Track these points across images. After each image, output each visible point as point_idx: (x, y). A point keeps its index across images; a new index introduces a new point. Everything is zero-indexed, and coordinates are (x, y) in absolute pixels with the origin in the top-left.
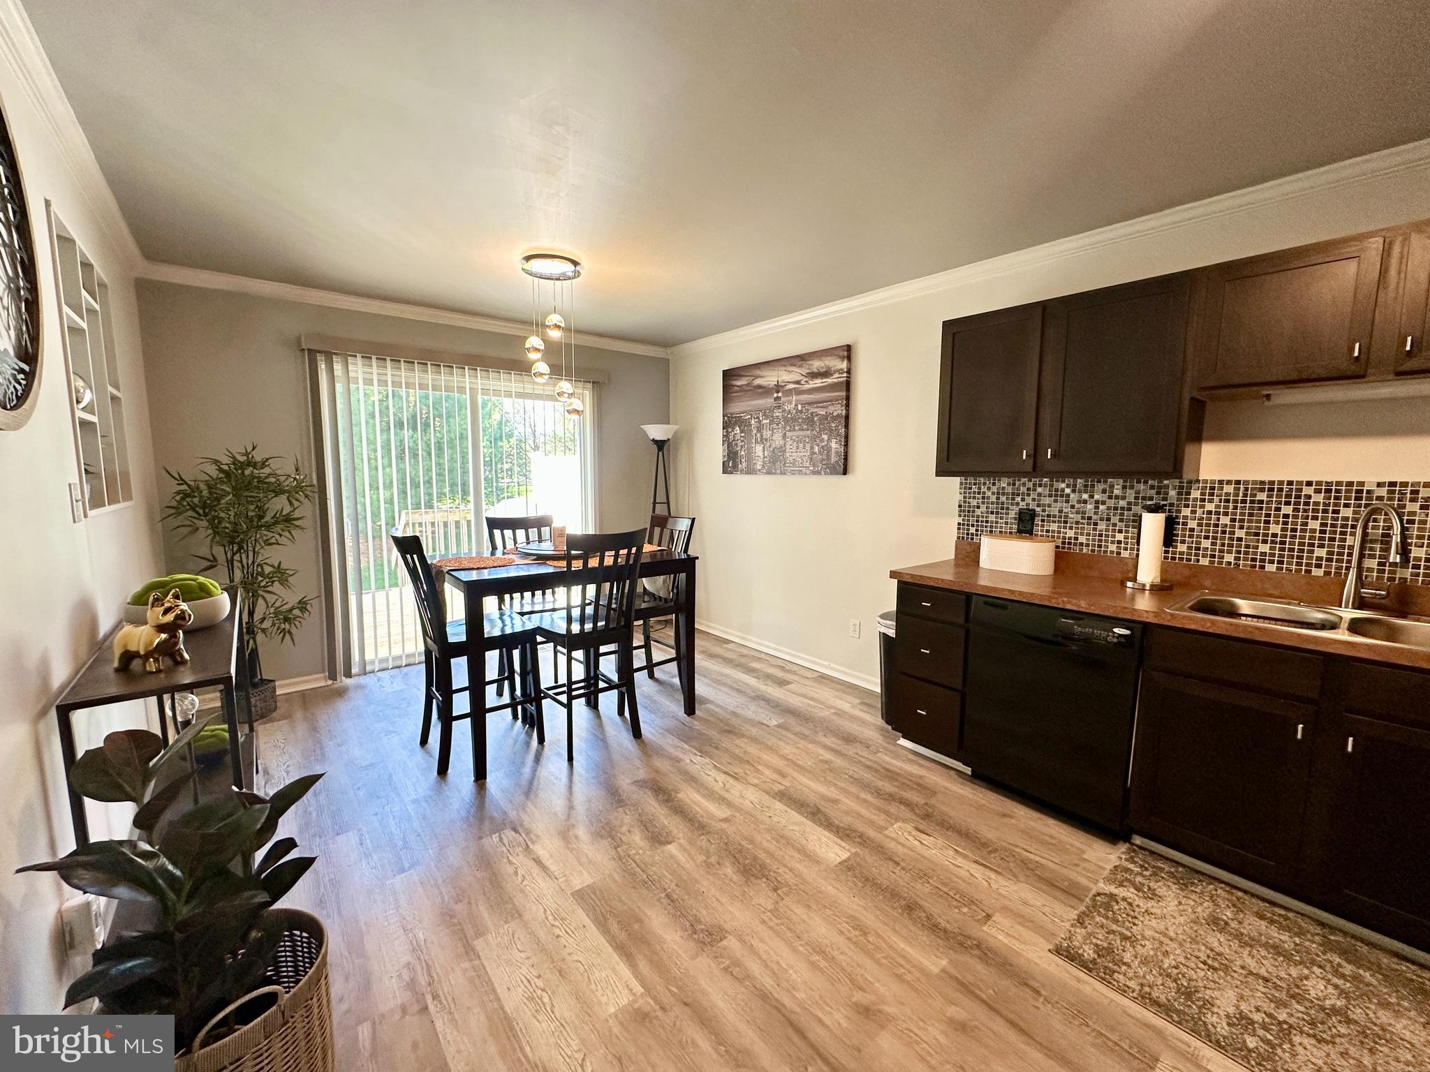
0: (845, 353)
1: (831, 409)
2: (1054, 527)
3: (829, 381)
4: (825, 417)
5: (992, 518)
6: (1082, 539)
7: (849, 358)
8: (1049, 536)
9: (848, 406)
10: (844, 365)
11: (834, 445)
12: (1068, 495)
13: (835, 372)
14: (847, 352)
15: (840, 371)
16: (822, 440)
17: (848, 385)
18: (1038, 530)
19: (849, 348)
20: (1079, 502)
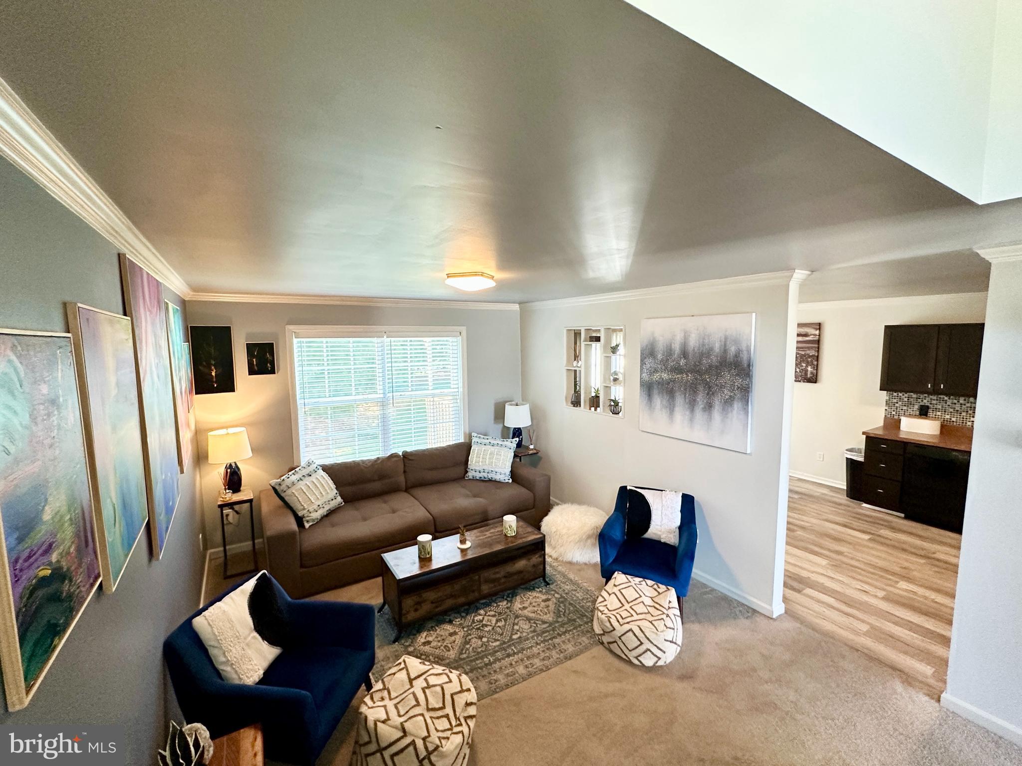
0: (818, 327)
1: (808, 352)
2: (939, 413)
3: (807, 339)
4: (804, 355)
5: (905, 408)
6: (954, 419)
7: (820, 329)
8: (935, 418)
9: (818, 351)
10: (817, 332)
11: (809, 369)
12: (946, 401)
13: (811, 335)
14: (819, 326)
15: (815, 335)
16: (802, 366)
17: (818, 342)
18: (931, 414)
19: (820, 324)
20: (952, 403)
